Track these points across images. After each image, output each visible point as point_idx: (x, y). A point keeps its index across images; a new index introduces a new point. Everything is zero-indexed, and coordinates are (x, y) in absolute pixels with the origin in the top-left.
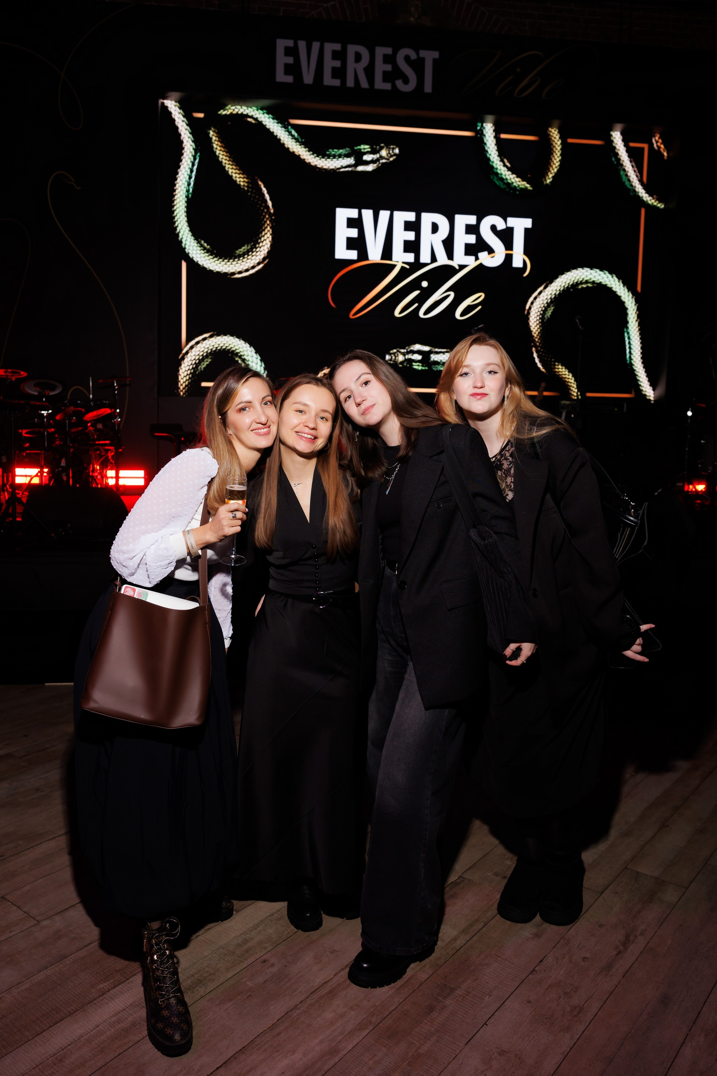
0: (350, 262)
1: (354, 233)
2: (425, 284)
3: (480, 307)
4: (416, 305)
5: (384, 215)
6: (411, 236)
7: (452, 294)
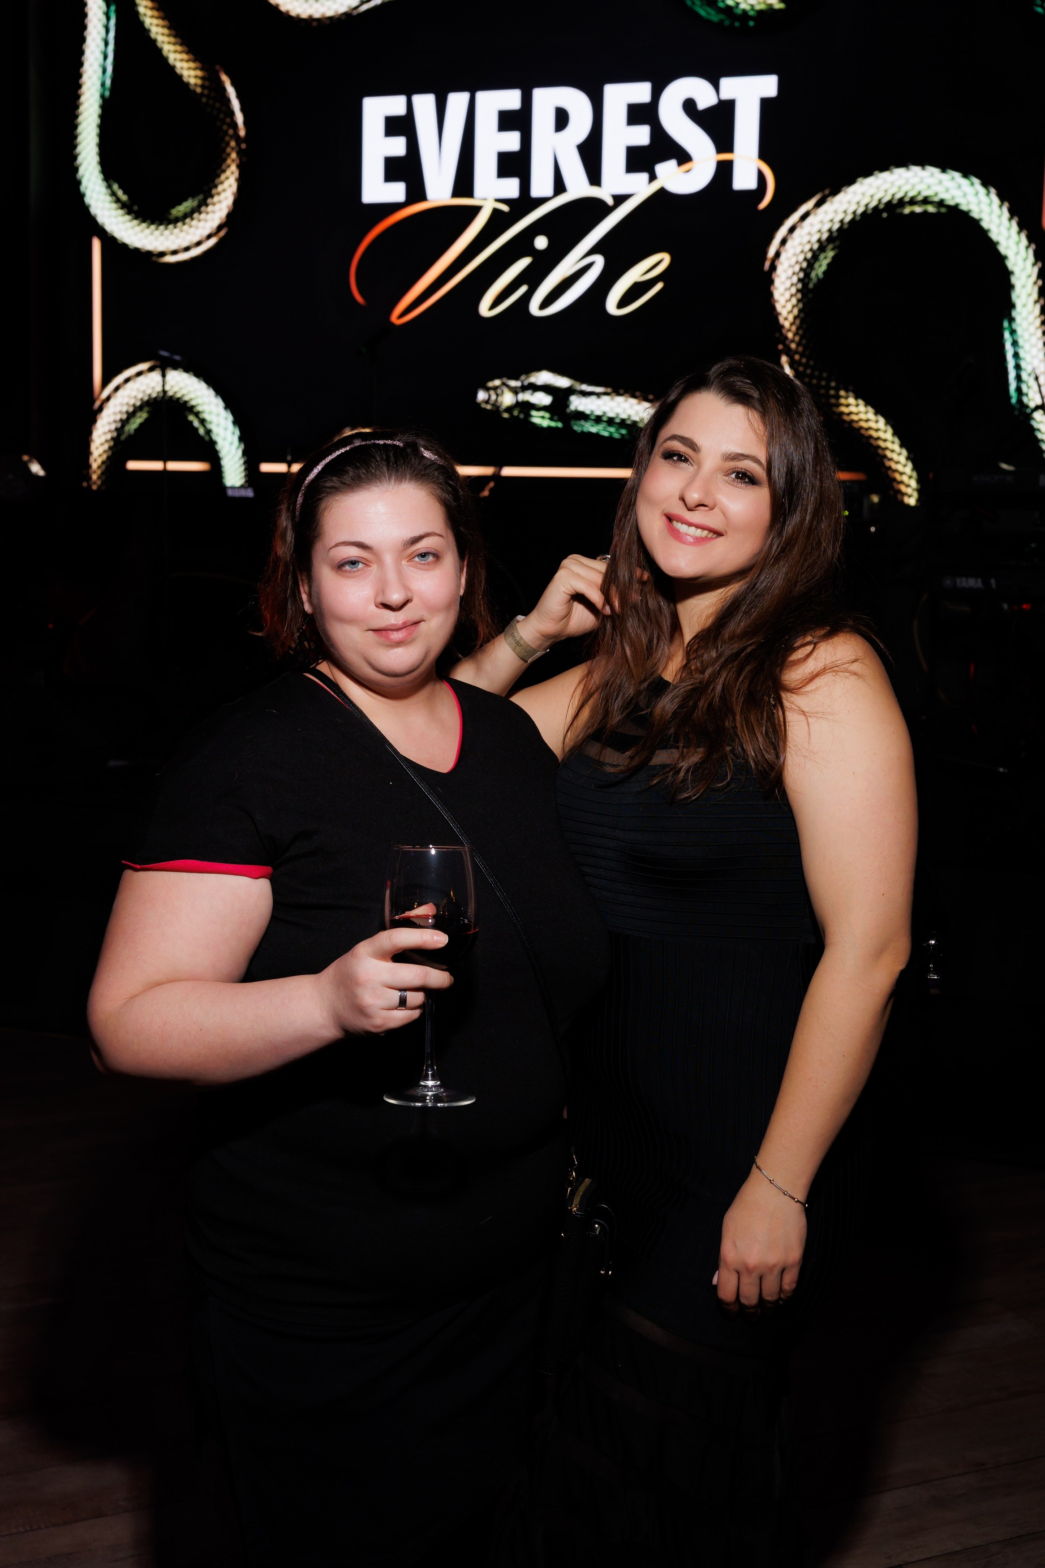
0: (392, 208)
1: (398, 146)
2: (541, 242)
3: (659, 286)
4: (523, 289)
5: (458, 101)
6: (511, 141)
7: (599, 261)
